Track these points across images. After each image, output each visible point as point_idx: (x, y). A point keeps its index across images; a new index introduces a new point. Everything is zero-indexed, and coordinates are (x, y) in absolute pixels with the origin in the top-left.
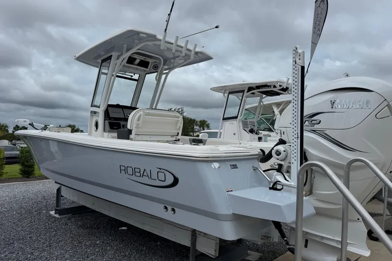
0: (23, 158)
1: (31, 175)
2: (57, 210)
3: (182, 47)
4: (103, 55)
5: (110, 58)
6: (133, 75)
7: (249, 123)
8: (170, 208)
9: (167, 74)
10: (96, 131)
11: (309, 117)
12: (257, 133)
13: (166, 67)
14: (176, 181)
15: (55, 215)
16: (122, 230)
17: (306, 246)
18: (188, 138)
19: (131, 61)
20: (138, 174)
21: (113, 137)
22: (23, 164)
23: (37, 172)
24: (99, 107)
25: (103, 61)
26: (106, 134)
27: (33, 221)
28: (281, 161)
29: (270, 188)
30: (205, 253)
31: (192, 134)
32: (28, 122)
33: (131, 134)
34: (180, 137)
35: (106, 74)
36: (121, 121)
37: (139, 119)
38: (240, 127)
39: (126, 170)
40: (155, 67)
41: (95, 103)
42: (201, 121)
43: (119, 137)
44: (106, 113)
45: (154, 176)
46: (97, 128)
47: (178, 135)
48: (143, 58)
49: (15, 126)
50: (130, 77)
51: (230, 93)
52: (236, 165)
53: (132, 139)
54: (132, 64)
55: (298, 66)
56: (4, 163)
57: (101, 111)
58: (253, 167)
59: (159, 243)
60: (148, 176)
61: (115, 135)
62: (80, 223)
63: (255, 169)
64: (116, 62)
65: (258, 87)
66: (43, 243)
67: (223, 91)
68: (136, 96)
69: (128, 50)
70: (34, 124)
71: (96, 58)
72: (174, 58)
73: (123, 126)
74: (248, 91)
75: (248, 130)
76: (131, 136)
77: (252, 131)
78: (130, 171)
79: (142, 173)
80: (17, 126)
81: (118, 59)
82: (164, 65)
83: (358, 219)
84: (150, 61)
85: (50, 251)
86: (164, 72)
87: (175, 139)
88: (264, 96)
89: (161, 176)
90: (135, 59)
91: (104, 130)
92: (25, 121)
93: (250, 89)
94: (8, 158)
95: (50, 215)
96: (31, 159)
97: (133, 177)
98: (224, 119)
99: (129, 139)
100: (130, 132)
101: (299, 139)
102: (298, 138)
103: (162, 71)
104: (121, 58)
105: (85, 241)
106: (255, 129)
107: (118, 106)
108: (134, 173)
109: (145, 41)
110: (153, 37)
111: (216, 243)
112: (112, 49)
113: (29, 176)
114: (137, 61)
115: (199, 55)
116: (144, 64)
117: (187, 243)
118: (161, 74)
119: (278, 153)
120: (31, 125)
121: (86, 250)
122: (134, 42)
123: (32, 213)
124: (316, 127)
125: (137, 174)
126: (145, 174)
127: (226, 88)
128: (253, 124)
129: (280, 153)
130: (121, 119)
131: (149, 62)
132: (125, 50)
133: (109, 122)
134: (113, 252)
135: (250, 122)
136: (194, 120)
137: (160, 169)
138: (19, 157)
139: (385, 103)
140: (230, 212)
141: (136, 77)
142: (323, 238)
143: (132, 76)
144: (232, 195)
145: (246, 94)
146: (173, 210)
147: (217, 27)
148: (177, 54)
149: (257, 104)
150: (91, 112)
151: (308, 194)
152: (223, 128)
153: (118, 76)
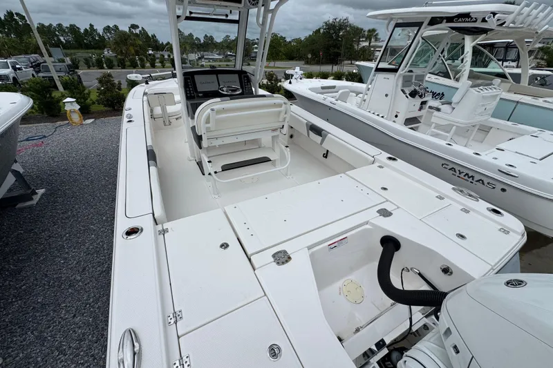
9: (273, 13)
33: (202, 140)
37: (207, 121)
47: (283, 127)
51: (397, 25)
74: (428, 26)
75: (408, 92)
76: (203, 144)
77: (413, 94)
93: (434, 21)
98: (377, 70)
118: (267, 11)
127: (393, 17)
143: (227, 16)
145: (424, 29)
152: (374, 83)
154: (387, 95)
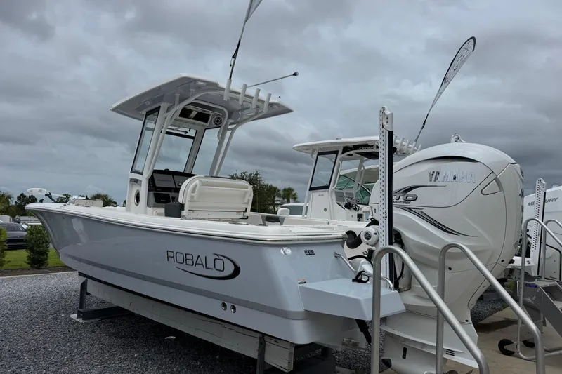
0: (33, 241)
1: (42, 264)
2: (81, 312)
3: (252, 98)
4: (148, 106)
5: (157, 109)
6: (187, 130)
7: (345, 195)
8: (229, 306)
9: (233, 130)
10: (137, 205)
11: (402, 192)
12: (355, 209)
13: (232, 121)
14: (237, 271)
15: (78, 320)
16: (169, 339)
17: (404, 357)
18: (260, 215)
19: (185, 113)
20: (191, 262)
21: (159, 214)
22: (32, 250)
23: (51, 261)
24: (141, 174)
25: (149, 113)
26: (150, 209)
27: (47, 327)
28: (372, 246)
29: (354, 280)
30: (275, 366)
31: (272, 207)
32: (45, 191)
33: (183, 209)
34: (249, 213)
35: (153, 130)
36: (171, 191)
37: (193, 191)
38: (332, 200)
39: (174, 257)
40: (218, 121)
41: (136, 168)
42: (285, 190)
43: (168, 214)
44: (151, 181)
45: (210, 264)
46: (138, 201)
47: (246, 211)
48: (201, 110)
49: (19, 195)
50: (183, 133)
51: (319, 154)
52: (312, 251)
53: (185, 217)
54: (187, 117)
55: (385, 131)
56: (6, 248)
57: (144, 179)
58: (335, 253)
59: (218, 357)
60: (202, 264)
61: (162, 210)
62: (111, 330)
63: (337, 256)
64: (165, 115)
65: (357, 147)
66: (62, 356)
67: (310, 151)
68: (191, 159)
69: (182, 100)
70: (52, 194)
71: (139, 109)
72: (243, 109)
73: (173, 198)
74: (343, 153)
75: (343, 204)
76: (184, 213)
77: (348, 206)
78: (180, 258)
79: (195, 261)
80: (22, 195)
81: (168, 111)
82: (229, 118)
83: (467, 321)
84: (211, 114)
85: (72, 366)
86: (230, 127)
87: (241, 216)
88: (365, 158)
89: (219, 265)
90: (191, 111)
91: (148, 205)
92: (40, 191)
93: (346, 149)
94: (10, 241)
95: (71, 320)
96: (43, 243)
97: (184, 266)
98: (311, 189)
99: (180, 217)
100: (182, 206)
101: (388, 219)
102: (386, 217)
103: (226, 126)
104: (173, 111)
105: (119, 354)
106: (353, 202)
107: (167, 172)
108: (185, 259)
109: (204, 90)
110: (214, 86)
111: (290, 354)
112: (161, 99)
113: (40, 266)
114: (194, 114)
115: (275, 106)
116: (202, 117)
117: (253, 354)
118: (226, 129)
119: (368, 236)
120: (49, 195)
121: (120, 365)
122: (190, 91)
123: (47, 317)
124: (413, 204)
125: (189, 262)
126: (199, 262)
127: (315, 148)
128: (350, 196)
129: (370, 237)
130: (170, 190)
131: (209, 115)
132: (177, 99)
133: (154, 194)
134: (156, 368)
135: (346, 193)
136: (275, 189)
137: (218, 255)
138: (26, 240)
139: (492, 177)
140: (302, 309)
141: (192, 133)
142: (424, 345)
143: (187, 132)
144: (304, 288)
145: (340, 156)
146: (234, 308)
147: (295, 74)
148: (246, 105)
149: (356, 169)
150: (131, 180)
151: (406, 289)
152: (310, 202)
153: (168, 133)
154: (325, 210)
